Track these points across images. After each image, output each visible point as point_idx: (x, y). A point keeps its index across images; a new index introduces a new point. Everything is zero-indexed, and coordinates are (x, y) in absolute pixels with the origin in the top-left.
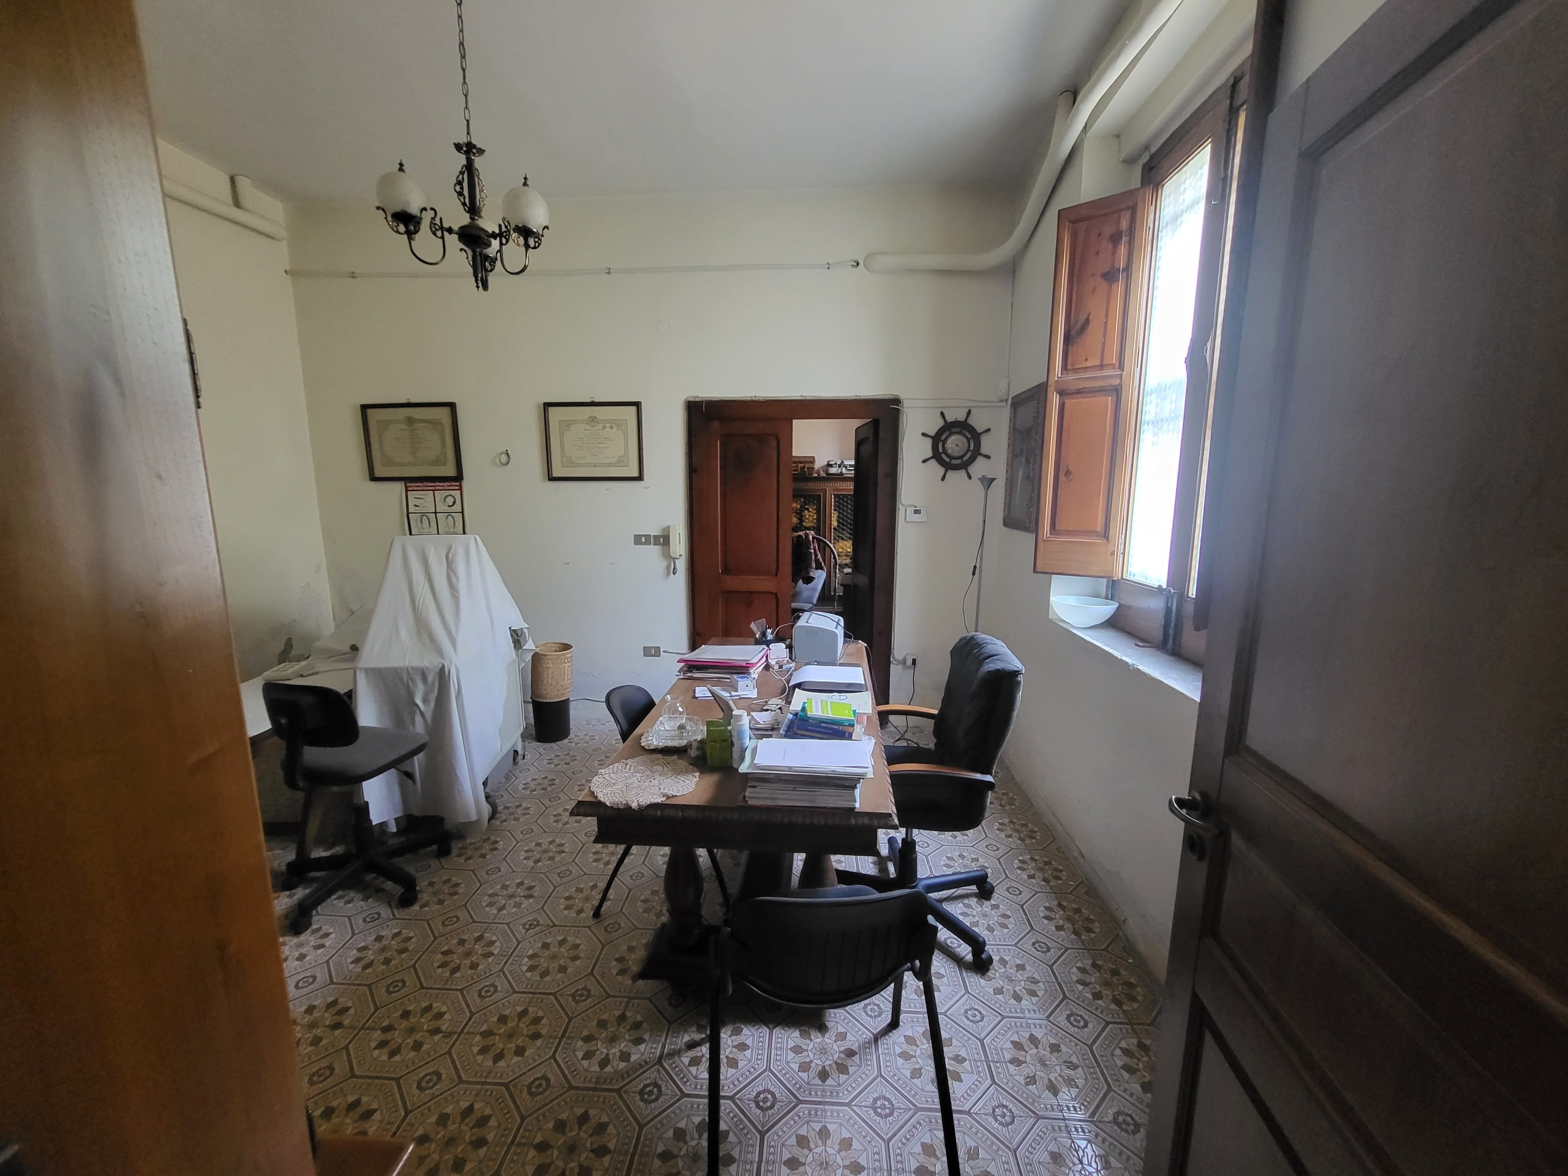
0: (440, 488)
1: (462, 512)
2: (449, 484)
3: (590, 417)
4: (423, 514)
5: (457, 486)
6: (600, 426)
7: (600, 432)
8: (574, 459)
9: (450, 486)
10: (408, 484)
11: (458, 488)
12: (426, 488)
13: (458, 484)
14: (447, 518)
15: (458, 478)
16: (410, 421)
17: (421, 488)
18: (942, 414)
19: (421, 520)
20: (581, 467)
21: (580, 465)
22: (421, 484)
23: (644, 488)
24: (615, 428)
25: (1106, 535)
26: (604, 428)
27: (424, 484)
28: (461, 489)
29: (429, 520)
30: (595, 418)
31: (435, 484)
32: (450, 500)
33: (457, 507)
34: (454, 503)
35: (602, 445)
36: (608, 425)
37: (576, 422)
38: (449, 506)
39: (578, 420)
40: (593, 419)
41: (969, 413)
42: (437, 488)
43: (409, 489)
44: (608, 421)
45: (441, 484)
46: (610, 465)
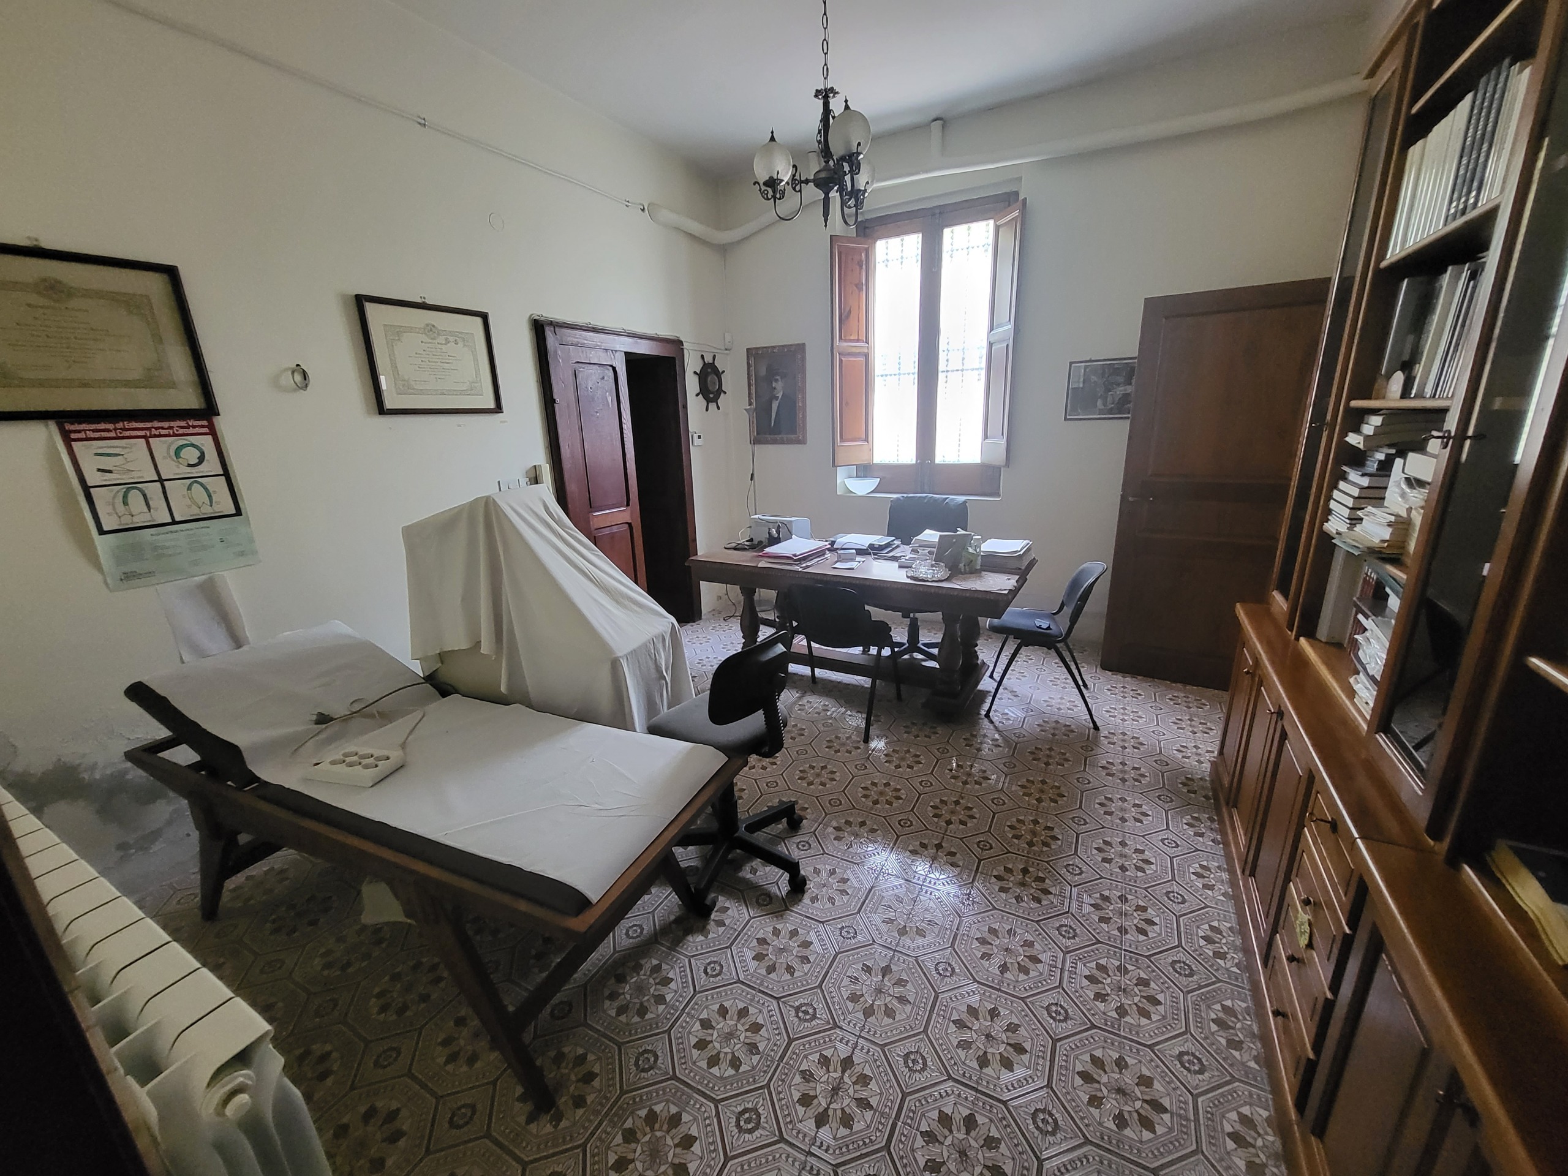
0: (163, 432)
1: (226, 474)
2: (183, 424)
3: (427, 325)
4: (130, 486)
5: (203, 427)
6: (442, 340)
7: (443, 347)
8: (413, 383)
9: (188, 427)
10: (68, 427)
11: (206, 430)
12: (128, 433)
13: (205, 423)
14: (189, 488)
15: (208, 411)
16: (52, 288)
17: (113, 434)
18: (702, 356)
19: (125, 497)
20: (423, 394)
21: (421, 392)
22: (110, 426)
23: (501, 422)
24: (461, 344)
25: (866, 440)
26: (447, 342)
27: (120, 425)
28: (213, 432)
29: (145, 496)
30: (434, 326)
31: (148, 425)
32: (192, 455)
33: (212, 464)
34: (202, 459)
35: (446, 366)
36: (451, 339)
37: (410, 330)
38: (190, 466)
39: (412, 328)
40: (430, 329)
41: (714, 357)
42: (154, 432)
43: (73, 436)
44: (452, 334)
45: (166, 424)
46: (462, 393)
